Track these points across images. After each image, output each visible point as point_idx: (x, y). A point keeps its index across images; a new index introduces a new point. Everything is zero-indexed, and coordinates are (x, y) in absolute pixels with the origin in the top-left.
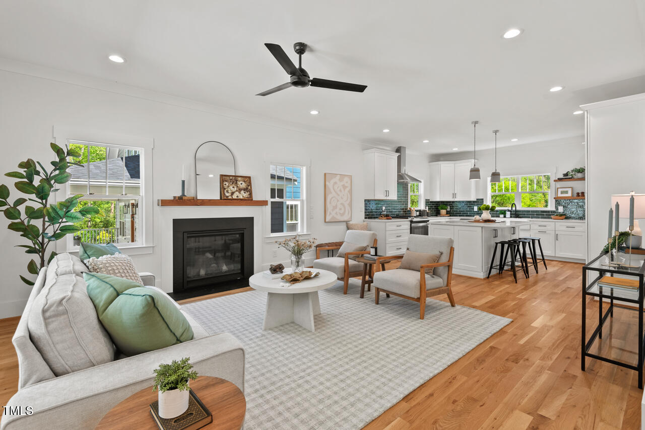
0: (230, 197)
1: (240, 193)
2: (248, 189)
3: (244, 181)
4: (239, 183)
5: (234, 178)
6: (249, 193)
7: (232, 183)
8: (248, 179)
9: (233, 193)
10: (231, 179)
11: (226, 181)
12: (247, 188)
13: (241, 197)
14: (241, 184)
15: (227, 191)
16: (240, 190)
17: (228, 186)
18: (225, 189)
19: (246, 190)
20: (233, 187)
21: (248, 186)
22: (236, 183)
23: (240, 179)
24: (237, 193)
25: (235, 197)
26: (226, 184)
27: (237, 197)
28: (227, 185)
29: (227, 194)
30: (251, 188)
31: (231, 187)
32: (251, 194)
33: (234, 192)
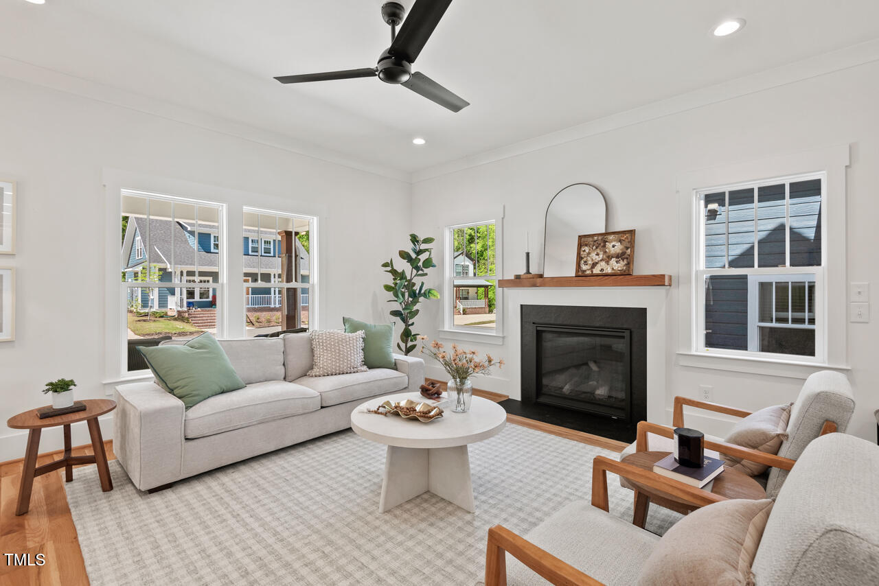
0: (588, 272)
1: (607, 263)
2: (626, 256)
3: (620, 241)
4: (609, 245)
5: (600, 238)
6: (625, 262)
7: (597, 248)
8: (629, 237)
9: (594, 265)
10: (595, 241)
11: (586, 245)
12: (624, 253)
13: (609, 271)
14: (613, 246)
15: (585, 262)
16: (608, 258)
17: (589, 253)
18: (582, 258)
19: (620, 256)
20: (598, 254)
21: (627, 248)
22: (604, 246)
23: (611, 237)
24: (603, 263)
25: (597, 271)
26: (584, 251)
27: (602, 270)
28: (587, 251)
29: (584, 267)
30: (633, 251)
31: (593, 255)
32: (629, 265)
33: (597, 263)
